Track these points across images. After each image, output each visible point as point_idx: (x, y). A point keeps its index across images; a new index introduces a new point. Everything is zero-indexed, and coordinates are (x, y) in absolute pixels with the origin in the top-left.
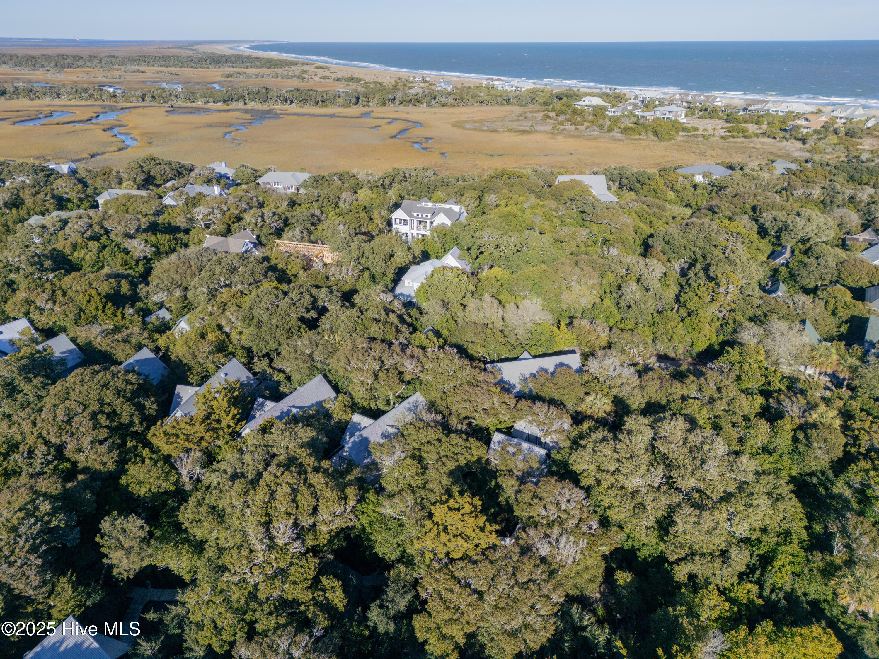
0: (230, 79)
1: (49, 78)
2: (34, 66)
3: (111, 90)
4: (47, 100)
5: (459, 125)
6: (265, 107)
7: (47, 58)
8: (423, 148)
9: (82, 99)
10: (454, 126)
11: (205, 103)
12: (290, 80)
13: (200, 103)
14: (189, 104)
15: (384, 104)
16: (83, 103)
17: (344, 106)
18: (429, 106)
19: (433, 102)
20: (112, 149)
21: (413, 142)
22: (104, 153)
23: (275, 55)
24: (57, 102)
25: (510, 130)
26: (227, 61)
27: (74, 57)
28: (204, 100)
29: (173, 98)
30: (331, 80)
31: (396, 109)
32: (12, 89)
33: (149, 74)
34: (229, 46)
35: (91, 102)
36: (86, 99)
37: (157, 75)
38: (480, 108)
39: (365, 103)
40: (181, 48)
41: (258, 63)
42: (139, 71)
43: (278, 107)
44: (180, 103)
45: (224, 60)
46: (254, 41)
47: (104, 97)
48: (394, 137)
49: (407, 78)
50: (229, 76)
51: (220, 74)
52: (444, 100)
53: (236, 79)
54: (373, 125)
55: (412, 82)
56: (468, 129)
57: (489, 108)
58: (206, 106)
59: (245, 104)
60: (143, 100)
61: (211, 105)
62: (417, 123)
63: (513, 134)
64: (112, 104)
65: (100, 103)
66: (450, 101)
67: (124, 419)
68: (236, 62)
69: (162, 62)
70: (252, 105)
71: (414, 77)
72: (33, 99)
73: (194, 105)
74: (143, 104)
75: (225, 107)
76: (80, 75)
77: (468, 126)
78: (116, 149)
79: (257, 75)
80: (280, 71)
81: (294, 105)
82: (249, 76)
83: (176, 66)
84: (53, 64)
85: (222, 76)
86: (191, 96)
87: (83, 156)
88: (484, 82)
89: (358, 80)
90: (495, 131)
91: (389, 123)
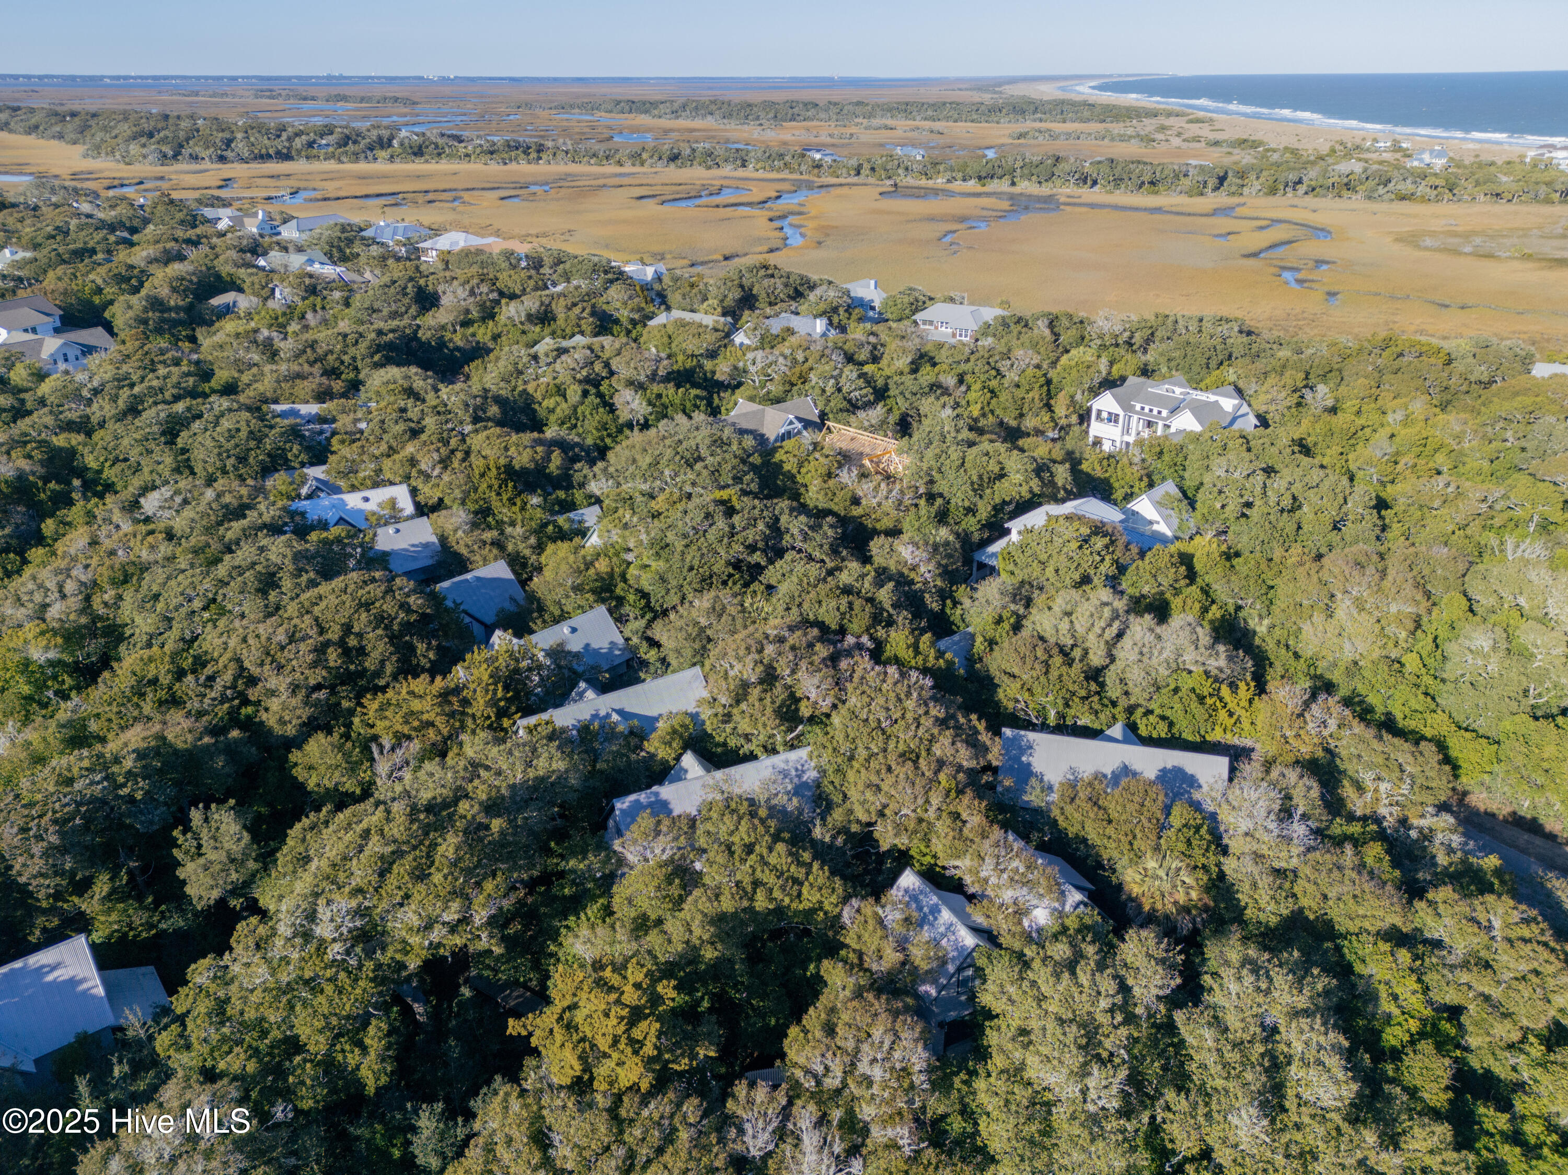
0: (1022, 141)
1: (755, 136)
2: (746, 117)
3: (818, 156)
4: (727, 170)
5: (1412, 239)
6: (1045, 190)
7: (769, 105)
8: (1300, 282)
9: (772, 169)
10: (1399, 239)
11: (949, 181)
12: (1124, 144)
13: (940, 181)
14: (923, 182)
15: (1273, 191)
16: (774, 175)
17: (1189, 194)
18: (1370, 198)
19: (1381, 190)
20: (760, 249)
21: (1284, 268)
22: (746, 254)
23: (1132, 99)
24: (741, 173)
25: (1527, 257)
26: (1036, 111)
27: (805, 105)
28: (948, 175)
29: (900, 171)
30: (1203, 144)
31: (1296, 201)
32: (688, 151)
33: (899, 133)
34: (1062, 84)
35: (785, 175)
36: (779, 170)
37: (910, 134)
38: (1488, 208)
39: (1234, 189)
40: (979, 89)
41: (1086, 114)
42: (887, 128)
43: (1065, 191)
44: (910, 181)
45: (1032, 108)
46: (1111, 76)
47: (803, 168)
48: (1255, 255)
49: (1358, 141)
50: (1021, 136)
51: (1007, 132)
52: (1407, 187)
53: (1032, 142)
54: (1224, 231)
55: (1368, 150)
56: (1426, 249)
57: (1511, 207)
58: (950, 186)
59: (1013, 184)
60: (858, 173)
61: (958, 186)
62: (1321, 232)
63: (1530, 265)
64: (812, 178)
65: (795, 176)
66: (1422, 189)
67: (370, 664)
68: (1050, 111)
69: (930, 113)
70: (1025, 187)
71: (1375, 140)
72: (709, 168)
73: (930, 183)
74: (855, 180)
75: (979, 189)
76: (797, 133)
77: (1428, 242)
78: (766, 248)
79: (1068, 135)
80: (1117, 128)
81: (1097, 188)
82: (1054, 137)
83: (947, 118)
84: (771, 115)
85: (1010, 136)
86: (931, 167)
87: (714, 257)
88: (1531, 153)
89: (1255, 144)
90: (1490, 256)
91: (1262, 228)
